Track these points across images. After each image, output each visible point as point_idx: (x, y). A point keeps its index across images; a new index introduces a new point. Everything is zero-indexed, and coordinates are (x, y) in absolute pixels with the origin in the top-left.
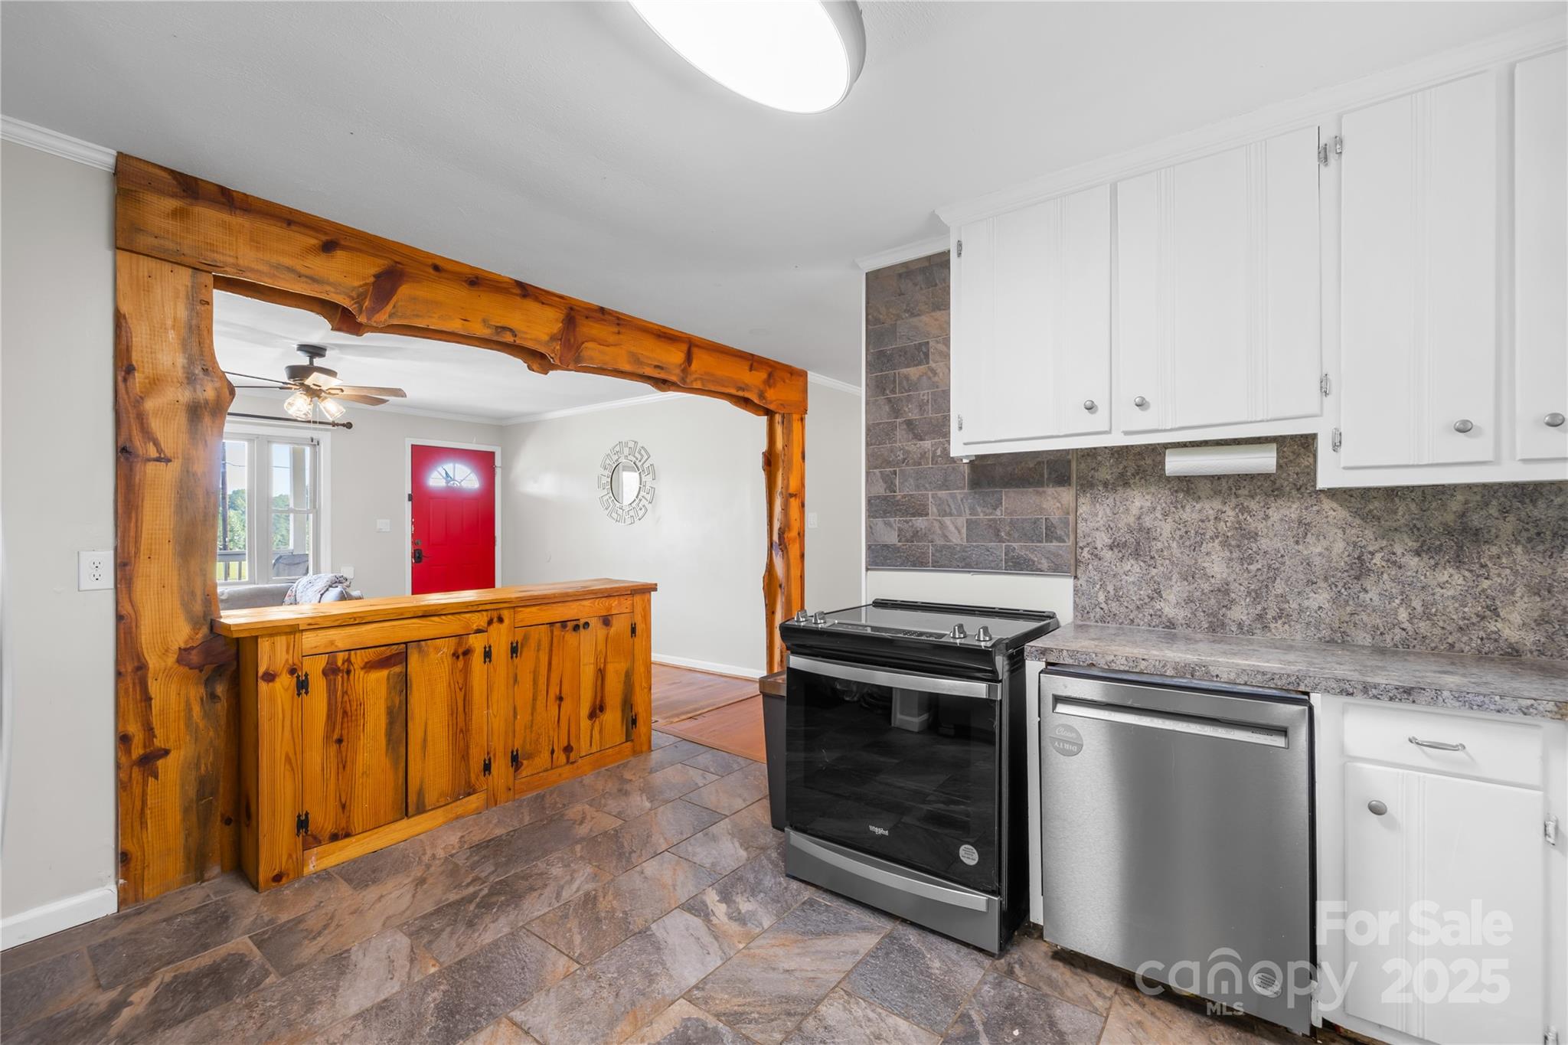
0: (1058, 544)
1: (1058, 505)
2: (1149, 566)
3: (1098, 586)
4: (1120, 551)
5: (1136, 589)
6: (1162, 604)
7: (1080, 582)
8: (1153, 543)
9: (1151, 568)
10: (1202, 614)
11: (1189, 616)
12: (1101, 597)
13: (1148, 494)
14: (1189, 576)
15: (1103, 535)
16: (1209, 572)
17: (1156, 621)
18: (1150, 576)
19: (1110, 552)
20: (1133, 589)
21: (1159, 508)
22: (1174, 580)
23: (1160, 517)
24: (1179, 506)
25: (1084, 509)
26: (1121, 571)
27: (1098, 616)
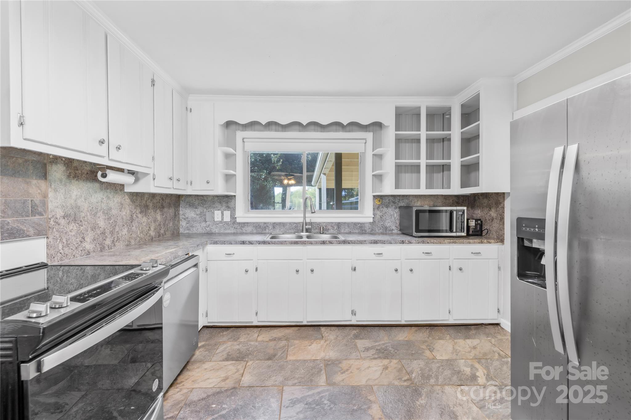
0: (39, 217)
1: (39, 191)
2: (80, 225)
3: (59, 241)
4: (68, 219)
5: (75, 238)
6: (85, 244)
7: (51, 239)
8: (81, 214)
9: (81, 226)
10: (98, 245)
11: (94, 247)
12: (60, 247)
13: (79, 188)
14: (93, 229)
15: (60, 210)
16: (100, 226)
17: (83, 252)
18: (80, 231)
19: (64, 220)
20: (74, 238)
21: (83, 196)
22: (89, 231)
23: (83, 200)
24: (90, 195)
25: (51, 195)
26: (69, 230)
27: (59, 258)
